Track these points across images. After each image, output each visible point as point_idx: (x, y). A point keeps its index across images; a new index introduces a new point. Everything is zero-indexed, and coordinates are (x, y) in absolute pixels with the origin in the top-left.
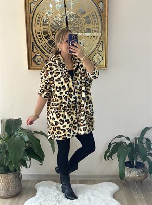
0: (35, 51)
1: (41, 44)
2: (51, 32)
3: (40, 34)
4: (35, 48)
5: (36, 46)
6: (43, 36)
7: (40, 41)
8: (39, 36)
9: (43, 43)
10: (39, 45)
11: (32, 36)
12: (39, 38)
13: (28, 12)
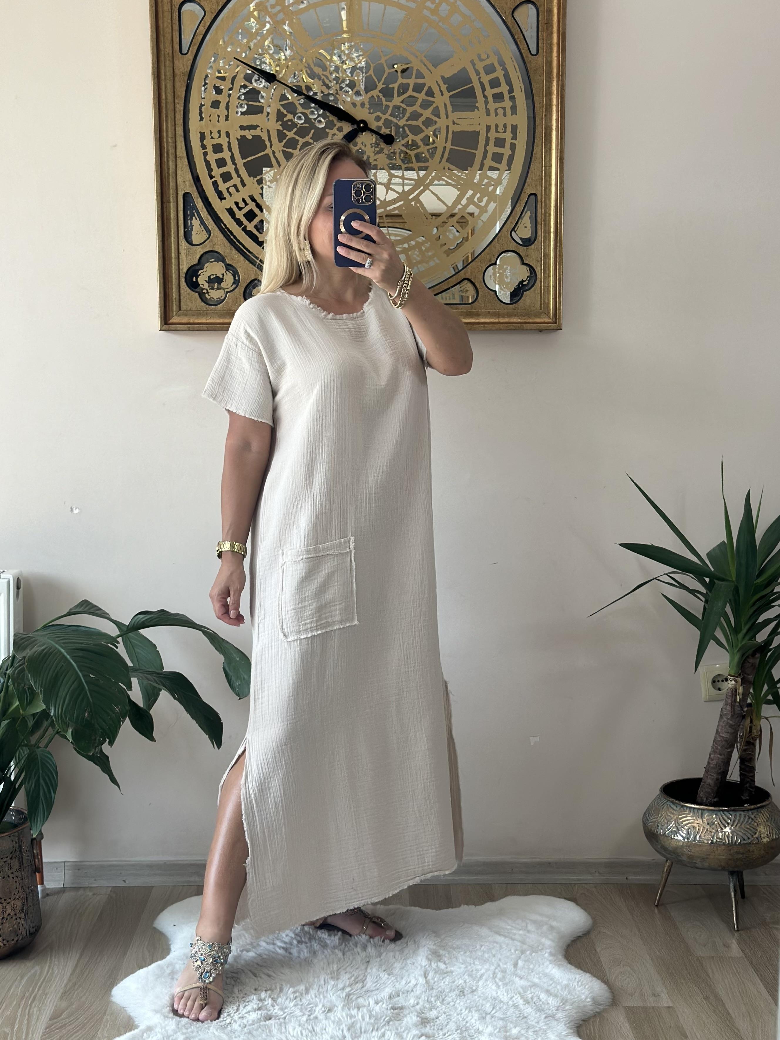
0: (198, 235)
1: (229, 203)
2: (278, 147)
3: (226, 155)
4: (195, 222)
5: (204, 213)
6: (240, 162)
7: (223, 187)
8: (221, 163)
9: (238, 197)
10: (220, 207)
11: (183, 163)
12: (217, 172)
13: (166, 49)
